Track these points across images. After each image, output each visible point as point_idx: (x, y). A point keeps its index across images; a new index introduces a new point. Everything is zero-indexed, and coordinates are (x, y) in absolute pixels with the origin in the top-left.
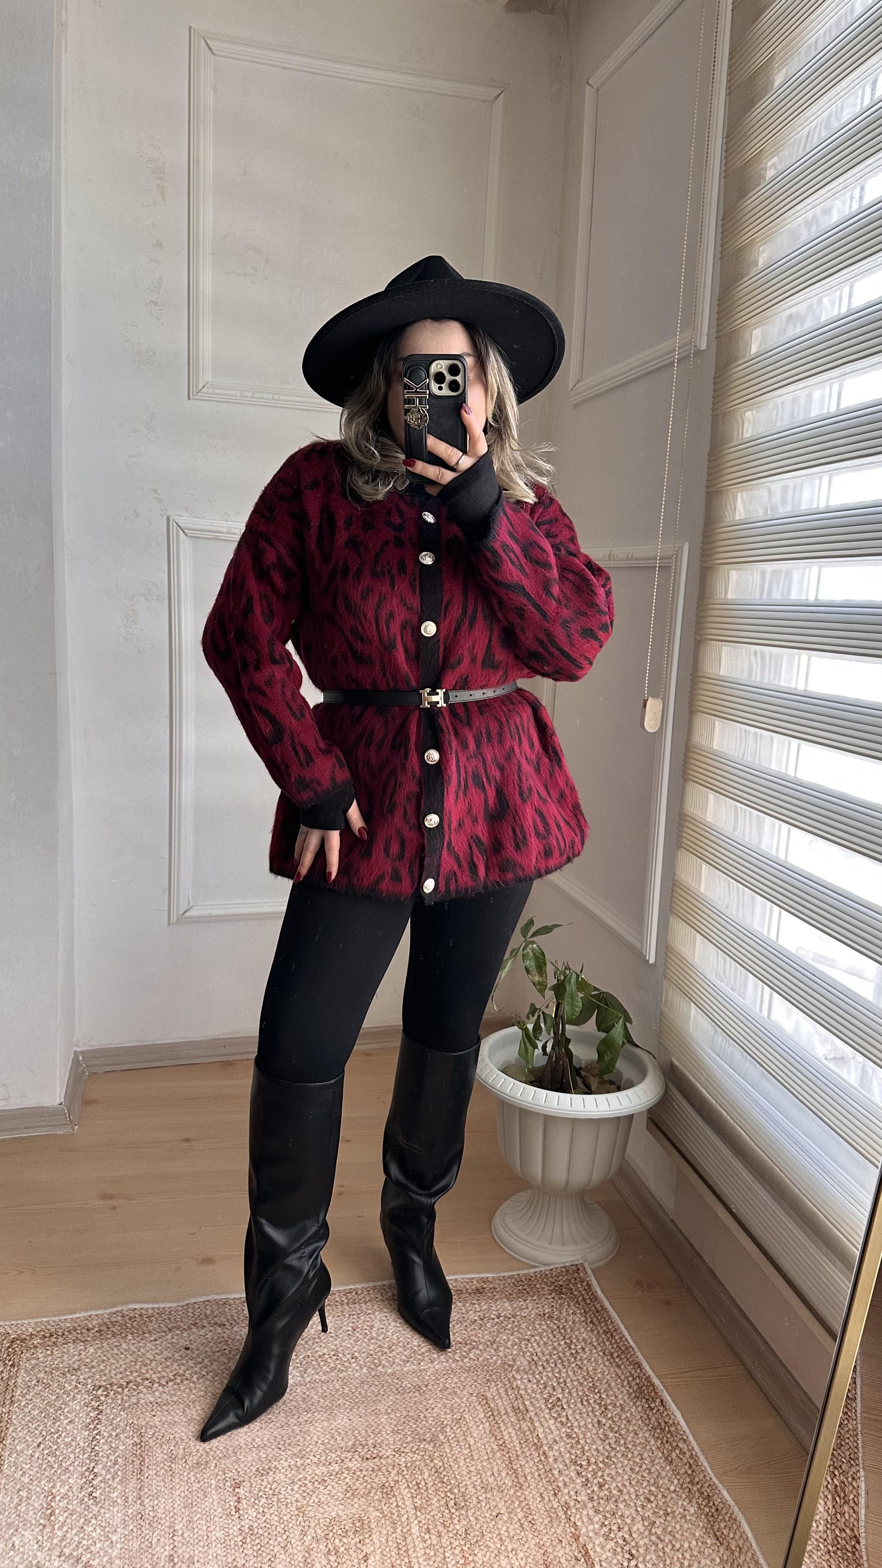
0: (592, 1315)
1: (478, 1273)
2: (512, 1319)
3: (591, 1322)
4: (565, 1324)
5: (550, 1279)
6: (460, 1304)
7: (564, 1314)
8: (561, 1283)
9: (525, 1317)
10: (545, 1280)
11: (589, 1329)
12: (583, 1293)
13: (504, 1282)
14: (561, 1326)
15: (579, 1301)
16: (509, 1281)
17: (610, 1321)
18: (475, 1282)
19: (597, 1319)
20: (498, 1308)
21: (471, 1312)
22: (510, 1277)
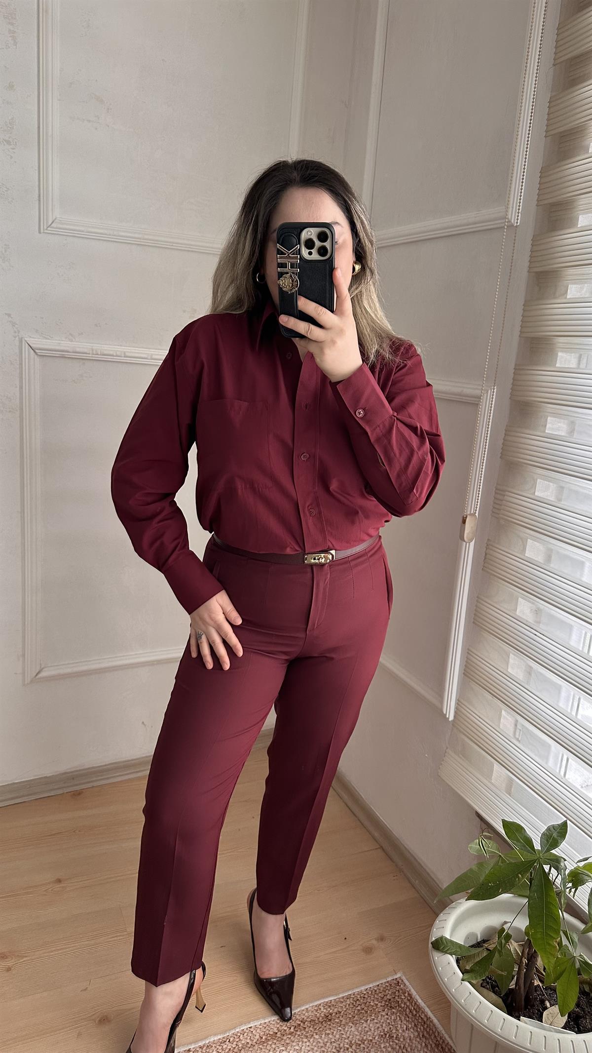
0: (422, 1028)
1: (323, 998)
2: (362, 1046)
3: (423, 1036)
4: (404, 1043)
5: (380, 995)
6: (317, 1037)
7: (400, 1031)
8: (388, 997)
9: (371, 1040)
10: (376, 996)
11: (424, 1044)
12: (408, 1004)
13: (344, 1004)
14: (402, 1046)
15: (407, 1013)
16: (349, 1002)
17: (437, 1032)
18: (322, 1008)
19: (427, 1032)
20: (348, 1035)
21: (328, 1044)
22: (348, 997)
